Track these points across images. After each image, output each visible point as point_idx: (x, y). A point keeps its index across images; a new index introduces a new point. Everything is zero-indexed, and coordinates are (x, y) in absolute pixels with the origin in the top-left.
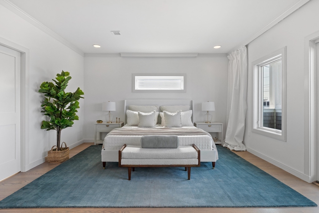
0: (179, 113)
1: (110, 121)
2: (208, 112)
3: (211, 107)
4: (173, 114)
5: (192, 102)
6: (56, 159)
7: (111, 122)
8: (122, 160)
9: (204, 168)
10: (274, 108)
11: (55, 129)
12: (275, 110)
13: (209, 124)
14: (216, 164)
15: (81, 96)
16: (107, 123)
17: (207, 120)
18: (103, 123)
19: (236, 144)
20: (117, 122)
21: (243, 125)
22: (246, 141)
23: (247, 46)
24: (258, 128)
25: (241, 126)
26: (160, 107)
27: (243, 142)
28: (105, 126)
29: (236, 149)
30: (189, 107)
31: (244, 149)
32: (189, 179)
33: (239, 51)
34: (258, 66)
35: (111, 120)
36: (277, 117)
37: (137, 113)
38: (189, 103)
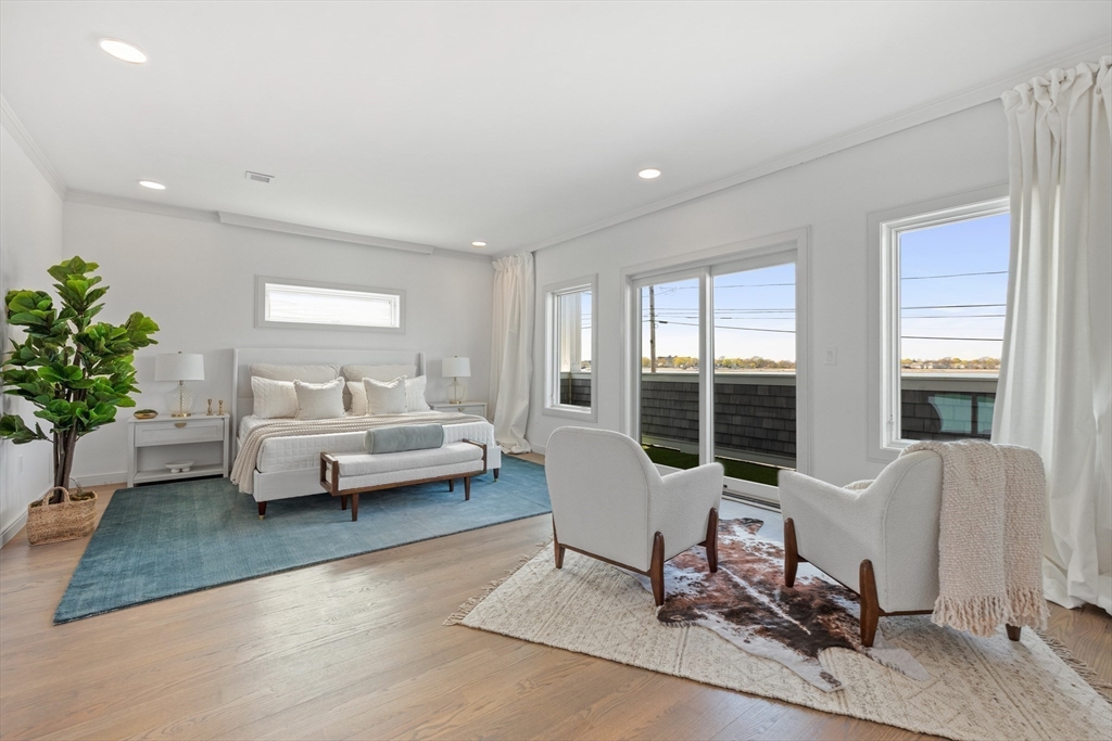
0: (401, 382)
1: (181, 412)
2: (455, 378)
3: (462, 368)
4: (390, 386)
5: (419, 357)
6: (67, 527)
7: (189, 415)
8: (341, 480)
9: (479, 483)
10: (568, 370)
11: (45, 438)
12: (570, 374)
13: (458, 404)
14: (500, 472)
15: (149, 336)
16: (173, 416)
17: (452, 397)
18: (158, 418)
19: (514, 442)
20: (210, 413)
21: (526, 403)
22: (530, 435)
23: (533, 253)
24: (553, 406)
25: (522, 405)
26: (342, 368)
27: (525, 437)
28: (172, 426)
29: (515, 450)
30: (415, 368)
31: (528, 450)
32: (467, 498)
33: (519, 259)
34: (553, 294)
35: (187, 406)
36: (573, 386)
37: (290, 384)
38: (413, 360)
